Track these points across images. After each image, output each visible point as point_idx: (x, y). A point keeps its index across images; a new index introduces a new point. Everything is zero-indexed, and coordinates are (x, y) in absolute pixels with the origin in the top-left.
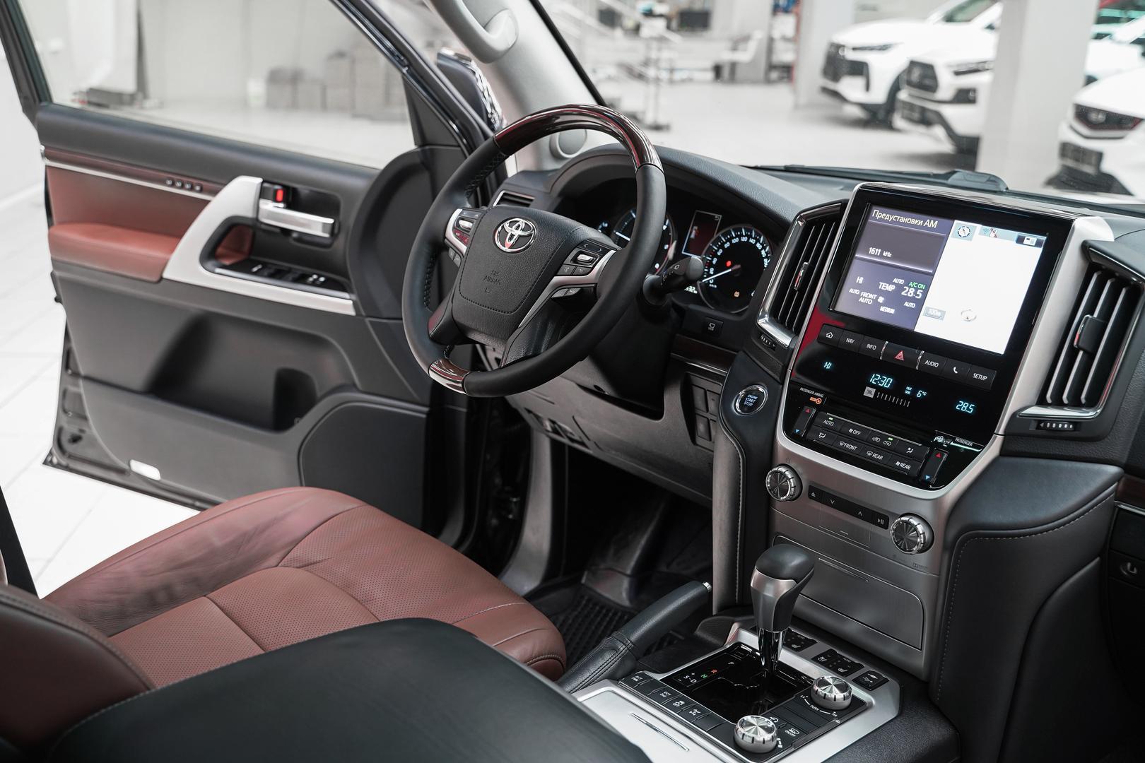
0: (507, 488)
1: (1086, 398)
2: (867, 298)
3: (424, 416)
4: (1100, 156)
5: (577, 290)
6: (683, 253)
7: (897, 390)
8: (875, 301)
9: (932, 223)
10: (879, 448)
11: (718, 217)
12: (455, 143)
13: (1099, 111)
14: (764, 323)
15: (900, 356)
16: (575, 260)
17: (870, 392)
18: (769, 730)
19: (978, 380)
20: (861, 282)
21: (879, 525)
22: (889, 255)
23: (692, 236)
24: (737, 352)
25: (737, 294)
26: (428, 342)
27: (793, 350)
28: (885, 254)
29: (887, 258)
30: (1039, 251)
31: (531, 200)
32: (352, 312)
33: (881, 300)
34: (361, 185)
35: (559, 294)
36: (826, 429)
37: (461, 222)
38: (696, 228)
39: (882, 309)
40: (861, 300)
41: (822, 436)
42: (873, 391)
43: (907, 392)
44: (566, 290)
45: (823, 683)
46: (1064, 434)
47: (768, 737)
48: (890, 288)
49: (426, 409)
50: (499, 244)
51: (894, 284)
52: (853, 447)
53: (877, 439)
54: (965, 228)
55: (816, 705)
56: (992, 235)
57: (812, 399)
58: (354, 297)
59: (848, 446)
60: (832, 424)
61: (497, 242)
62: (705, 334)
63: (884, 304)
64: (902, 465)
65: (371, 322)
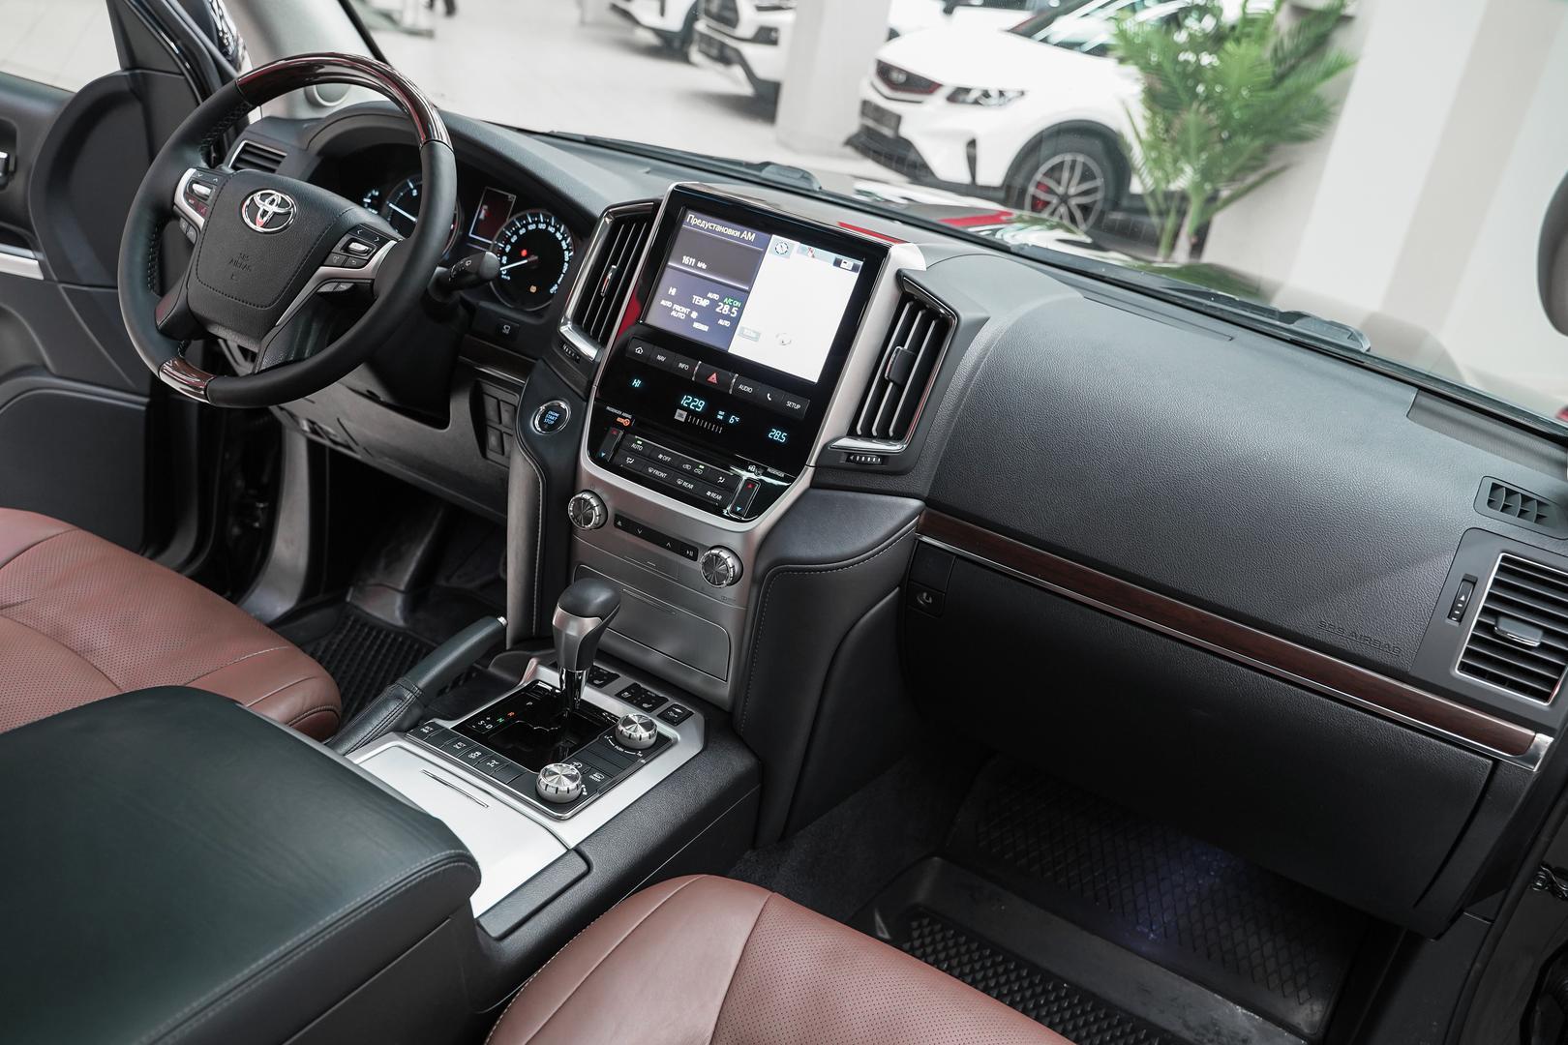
0: (252, 492)
1: (894, 432)
2: (680, 311)
3: (143, 408)
4: (899, 118)
5: (349, 285)
6: (471, 235)
7: (708, 414)
8: (688, 316)
9: (750, 235)
10: (690, 476)
11: (512, 198)
12: (177, 71)
13: (901, 71)
14: (567, 330)
15: (713, 378)
16: (346, 248)
17: (681, 415)
18: (573, 778)
19: (792, 409)
20: (673, 294)
21: (688, 557)
22: (704, 266)
23: (482, 216)
24: (536, 359)
25: (533, 289)
26: (157, 336)
27: (599, 364)
28: (699, 265)
29: (701, 269)
30: (856, 275)
31: (283, 157)
32: (39, 276)
33: (694, 315)
34: (45, 110)
35: (327, 288)
36: (634, 453)
37: (195, 187)
38: (485, 207)
39: (696, 325)
40: (673, 313)
41: (630, 461)
42: (685, 414)
43: (719, 417)
44: (336, 284)
45: (628, 722)
46: (866, 467)
47: (572, 786)
48: (705, 303)
49: (146, 400)
50: (247, 221)
51: (708, 298)
52: (662, 475)
53: (687, 467)
54: (783, 245)
55: (621, 745)
56: (810, 254)
57: (619, 419)
58: (40, 256)
59: (657, 473)
60: (640, 448)
61: (244, 216)
62: (498, 337)
63: (698, 320)
64: (713, 495)
65: (64, 288)
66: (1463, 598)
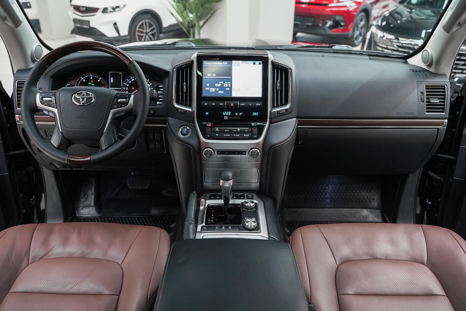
1: (284, 103)
2: (213, 90)
4: (89, 22)
5: (124, 113)
7: (233, 115)
8: (216, 90)
9: (225, 63)
10: (237, 132)
11: (120, 73)
13: (83, 7)
15: (232, 105)
16: (118, 102)
17: (226, 118)
19: (258, 106)
20: (208, 85)
21: (243, 154)
23: (112, 81)
24: (166, 117)
26: (57, 150)
27: (194, 112)
28: (213, 75)
29: (214, 76)
30: (261, 66)
33: (217, 89)
35: (117, 116)
36: (217, 132)
37: (44, 99)
38: (112, 78)
39: (219, 92)
40: (211, 91)
41: (217, 135)
42: (227, 117)
43: (236, 115)
44: (120, 113)
45: (246, 202)
46: (283, 114)
48: (219, 85)
51: (220, 84)
52: (229, 135)
53: (235, 131)
54: (237, 63)
55: (249, 209)
56: (245, 63)
57: (207, 125)
59: (227, 135)
60: (218, 130)
61: (74, 101)
63: (219, 90)
64: (246, 135)
66: (422, 97)
